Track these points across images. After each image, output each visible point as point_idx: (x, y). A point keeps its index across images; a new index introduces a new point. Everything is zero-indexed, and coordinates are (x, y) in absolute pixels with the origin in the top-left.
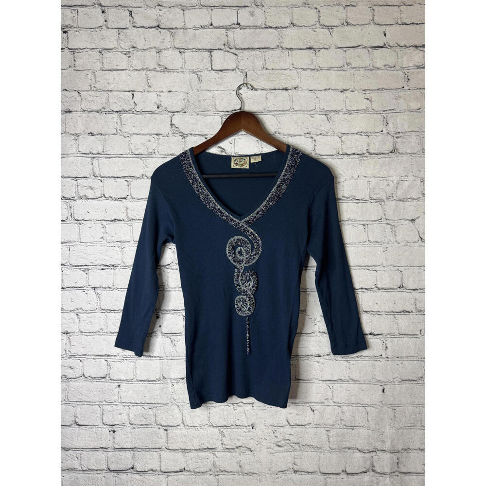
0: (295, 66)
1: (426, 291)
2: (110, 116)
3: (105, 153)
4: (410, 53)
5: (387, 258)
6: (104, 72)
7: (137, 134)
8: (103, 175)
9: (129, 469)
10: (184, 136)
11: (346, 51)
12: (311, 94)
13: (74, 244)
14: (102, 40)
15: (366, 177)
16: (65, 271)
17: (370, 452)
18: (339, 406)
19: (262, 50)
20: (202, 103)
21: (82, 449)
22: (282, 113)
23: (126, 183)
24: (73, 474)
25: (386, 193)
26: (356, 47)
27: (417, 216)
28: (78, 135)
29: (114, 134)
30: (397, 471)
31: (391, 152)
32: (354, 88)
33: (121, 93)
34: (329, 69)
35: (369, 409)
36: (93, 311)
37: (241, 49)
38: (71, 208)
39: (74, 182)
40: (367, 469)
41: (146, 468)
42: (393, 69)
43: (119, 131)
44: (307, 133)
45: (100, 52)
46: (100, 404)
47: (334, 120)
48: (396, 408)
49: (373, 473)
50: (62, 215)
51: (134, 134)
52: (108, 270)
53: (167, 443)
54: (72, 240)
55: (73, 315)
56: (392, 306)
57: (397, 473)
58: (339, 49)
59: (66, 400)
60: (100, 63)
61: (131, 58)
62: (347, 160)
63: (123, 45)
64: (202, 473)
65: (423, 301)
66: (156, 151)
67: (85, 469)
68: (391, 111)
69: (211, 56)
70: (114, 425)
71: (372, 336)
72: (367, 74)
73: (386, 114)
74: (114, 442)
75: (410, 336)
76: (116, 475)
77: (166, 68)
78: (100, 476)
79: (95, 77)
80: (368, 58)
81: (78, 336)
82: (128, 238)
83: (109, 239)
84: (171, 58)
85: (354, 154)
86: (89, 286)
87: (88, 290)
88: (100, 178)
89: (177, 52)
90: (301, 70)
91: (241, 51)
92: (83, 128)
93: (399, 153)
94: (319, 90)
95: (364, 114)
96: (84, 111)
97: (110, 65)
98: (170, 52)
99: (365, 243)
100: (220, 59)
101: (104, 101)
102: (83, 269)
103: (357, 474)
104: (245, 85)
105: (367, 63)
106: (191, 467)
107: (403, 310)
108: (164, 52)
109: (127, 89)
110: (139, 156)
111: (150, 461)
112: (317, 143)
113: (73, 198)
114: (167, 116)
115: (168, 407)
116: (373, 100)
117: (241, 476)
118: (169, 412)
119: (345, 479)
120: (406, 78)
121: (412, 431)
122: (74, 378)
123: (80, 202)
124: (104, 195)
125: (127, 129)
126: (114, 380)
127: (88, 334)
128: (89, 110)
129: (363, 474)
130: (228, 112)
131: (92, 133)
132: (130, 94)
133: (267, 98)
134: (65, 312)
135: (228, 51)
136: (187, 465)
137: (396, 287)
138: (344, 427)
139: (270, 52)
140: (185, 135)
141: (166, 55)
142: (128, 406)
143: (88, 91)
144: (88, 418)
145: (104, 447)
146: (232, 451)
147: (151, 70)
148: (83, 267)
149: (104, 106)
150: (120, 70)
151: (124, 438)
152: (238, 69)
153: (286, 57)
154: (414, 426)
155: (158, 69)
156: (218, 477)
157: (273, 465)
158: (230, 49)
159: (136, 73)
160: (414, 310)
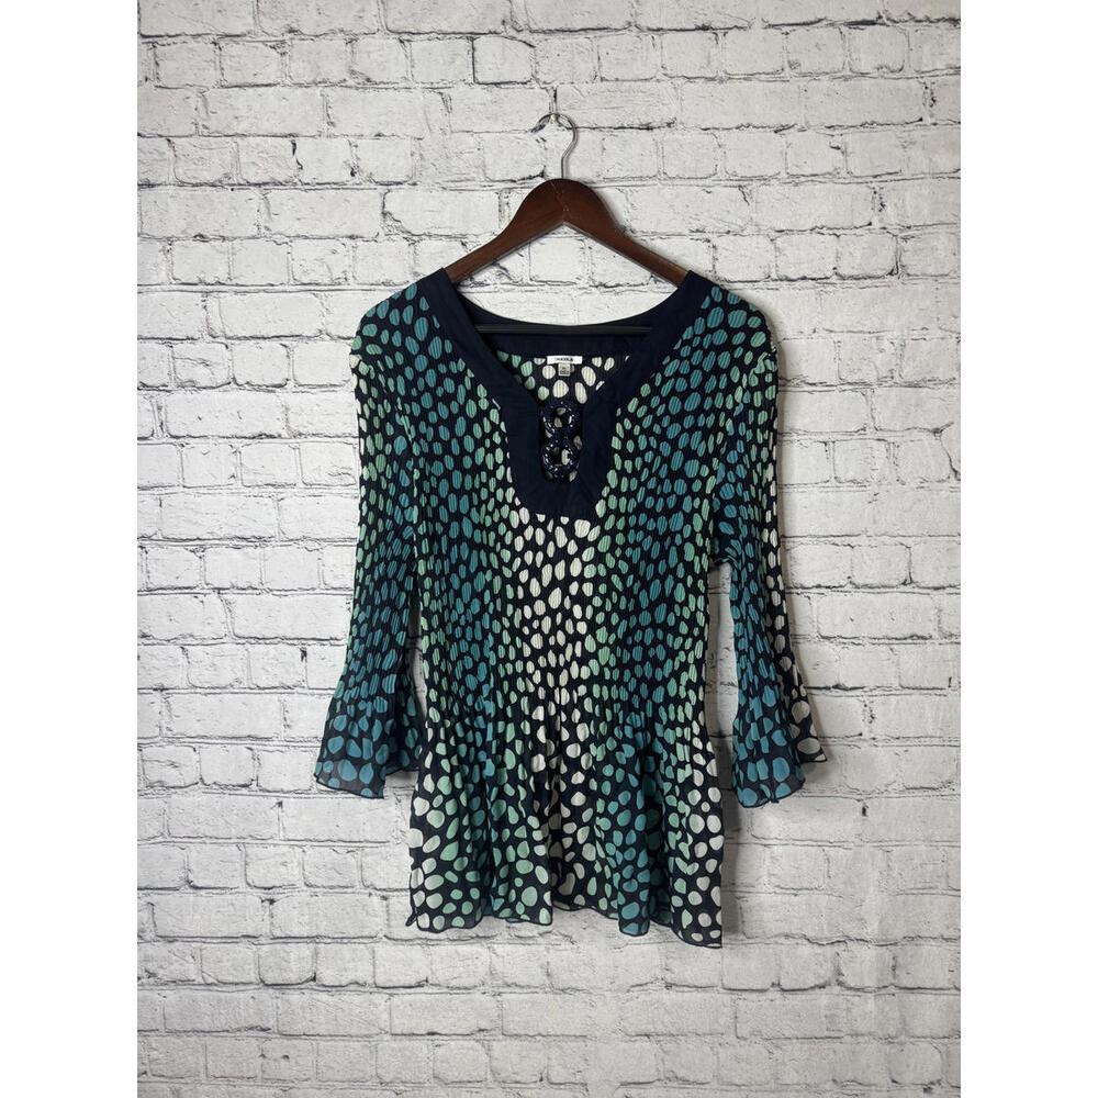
0: (668, 72)
1: (962, 591)
2: (242, 194)
3: (234, 282)
4: (941, 36)
5: (877, 518)
6: (225, 90)
7: (306, 238)
8: (231, 335)
9: (307, 981)
10: (412, 239)
11: (787, 34)
12: (707, 138)
13: (170, 490)
14: (219, 14)
15: (831, 331)
16: (153, 552)
17: (833, 943)
18: (765, 845)
19: (591, 35)
20: (454, 162)
21: (204, 939)
22: (639, 183)
23: (283, 351)
24: (185, 992)
25: (876, 367)
26: (812, 23)
27: (947, 422)
28: (170, 241)
29: (254, 238)
30: (892, 984)
31: (891, 274)
32: (807, 123)
33: (266, 142)
34: (748, 77)
35: (832, 852)
36: (218, 640)
37: (544, 32)
38: (159, 408)
39: (165, 349)
40: (826, 979)
41: (343, 978)
42: (897, 75)
43: (263, 230)
44: (698, 231)
45: (215, 44)
46: (241, 843)
47: (759, 200)
48: (890, 849)
49: (838, 988)
50: (140, 425)
51: (298, 236)
52: (250, 550)
53: (389, 926)
54: (165, 482)
55: (175, 650)
56: (885, 625)
57: (892, 989)
58: (772, 31)
59: (166, 835)
60: (216, 69)
61: (287, 56)
62: (787, 293)
63: (266, 24)
64: (466, 988)
65: (956, 613)
66: (349, 275)
67: (210, 980)
68: (890, 177)
69: (473, 49)
70: (269, 889)
71: (840, 692)
72: (837, 87)
73: (879, 183)
74: (272, 923)
75: (926, 692)
76: (278, 993)
77: (368, 80)
78: (243, 996)
79: (206, 104)
80: (841, 51)
81: (187, 696)
82: (291, 477)
83: (248, 478)
84: (380, 55)
85: (804, 278)
86: (207, 584)
87: (205, 595)
88: (224, 340)
89: (393, 41)
90: (682, 81)
91: (542, 36)
92: (182, 224)
93: (909, 275)
94: (724, 129)
95: (830, 185)
96: (182, 184)
97: (238, 73)
98: (378, 40)
99: (827, 485)
100: (496, 57)
101: (228, 158)
102: (191, 548)
103: (805, 990)
104: (552, 117)
105: (837, 62)
106: (441, 977)
107: (909, 634)
108: (363, 42)
109: (277, 130)
110: (311, 287)
111: (350, 965)
112: (721, 254)
113: (164, 386)
114: (372, 193)
115: (388, 849)
116: (850, 150)
117: (550, 996)
118: (392, 859)
119: (778, 1002)
120: (928, 96)
121: (927, 898)
122: (181, 787)
123: (179, 395)
124: (234, 378)
125: (283, 224)
126: (269, 791)
127: (208, 691)
128: (194, 181)
129: (817, 990)
130: (514, 181)
131: (201, 236)
132: (287, 142)
133: (604, 149)
134: (155, 642)
135: (513, 38)
136: (433, 973)
137: (895, 583)
138: (777, 890)
139: (609, 40)
140: (414, 238)
141: (368, 49)
142: (301, 847)
143: (191, 136)
144: (213, 873)
145: (251, 933)
146: (531, 942)
147: (333, 85)
148: (191, 543)
149: (227, 171)
150: (263, 85)
151: (293, 915)
152: (538, 81)
153: (647, 50)
154: (931, 888)
155: (350, 82)
156: (499, 998)
157: (619, 970)
158: (518, 31)
159: (299, 91)
160: (935, 635)
